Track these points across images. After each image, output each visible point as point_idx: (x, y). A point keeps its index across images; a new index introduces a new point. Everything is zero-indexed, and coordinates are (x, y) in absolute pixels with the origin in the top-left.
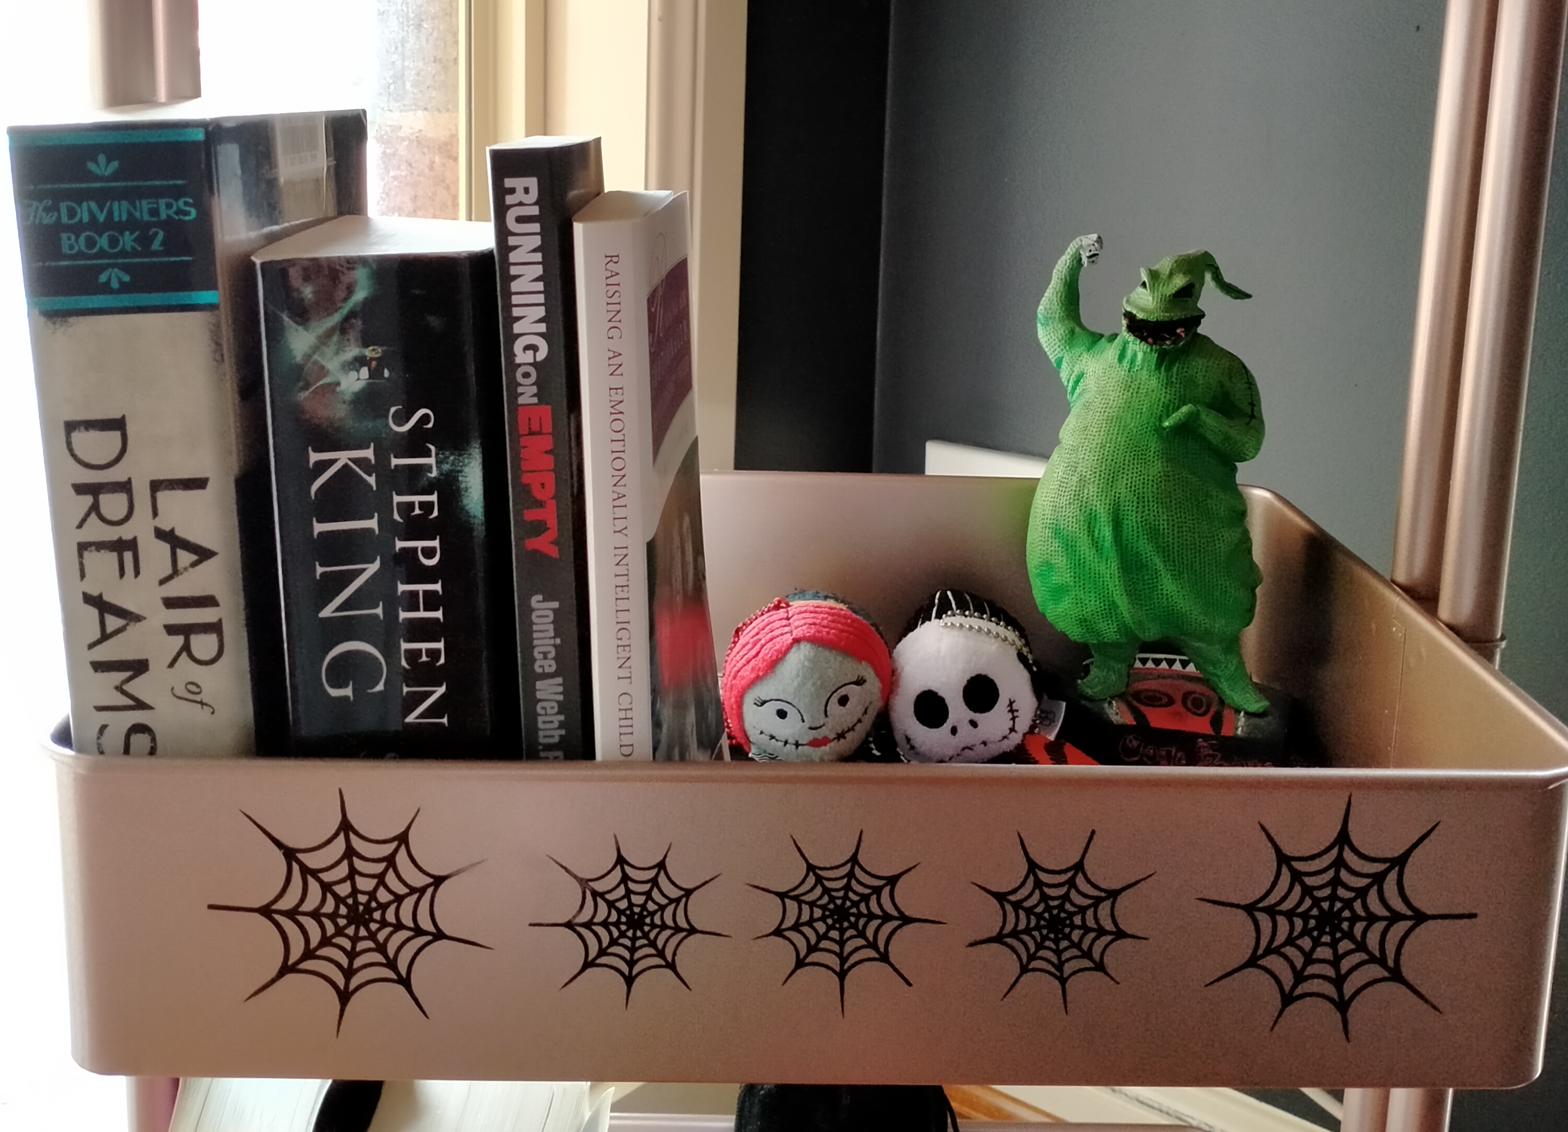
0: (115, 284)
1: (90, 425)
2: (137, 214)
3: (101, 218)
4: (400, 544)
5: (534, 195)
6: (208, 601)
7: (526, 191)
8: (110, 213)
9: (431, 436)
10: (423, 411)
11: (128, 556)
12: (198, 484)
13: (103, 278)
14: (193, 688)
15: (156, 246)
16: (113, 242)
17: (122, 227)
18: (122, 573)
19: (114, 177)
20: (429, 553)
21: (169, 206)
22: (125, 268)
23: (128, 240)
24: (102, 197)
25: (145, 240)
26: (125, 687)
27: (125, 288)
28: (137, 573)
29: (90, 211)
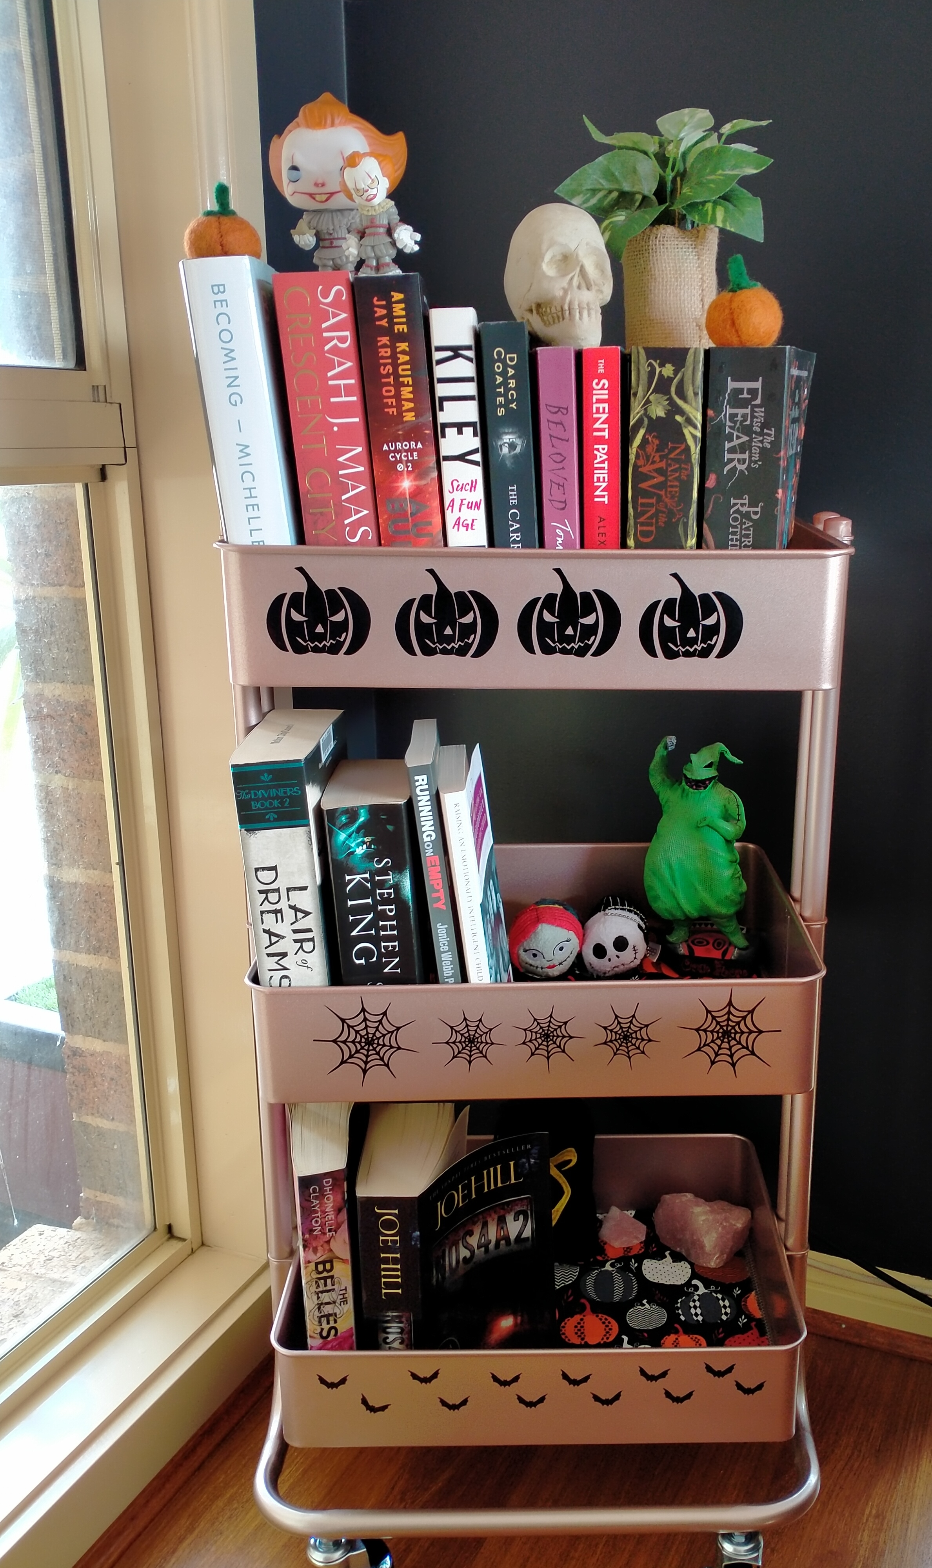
0: (272, 819)
1: (263, 869)
2: (279, 794)
3: (266, 795)
4: (380, 908)
5: (426, 781)
6: (309, 930)
7: (423, 780)
8: (269, 794)
9: (390, 869)
10: (386, 860)
11: (279, 915)
12: (305, 888)
13: (267, 817)
14: (305, 962)
15: (286, 804)
16: (271, 804)
17: (273, 799)
18: (277, 922)
19: (271, 781)
20: (391, 911)
21: (291, 790)
22: (275, 812)
23: (276, 803)
24: (266, 788)
25: (282, 803)
26: (279, 962)
27: (275, 820)
28: (282, 921)
29: (262, 794)
